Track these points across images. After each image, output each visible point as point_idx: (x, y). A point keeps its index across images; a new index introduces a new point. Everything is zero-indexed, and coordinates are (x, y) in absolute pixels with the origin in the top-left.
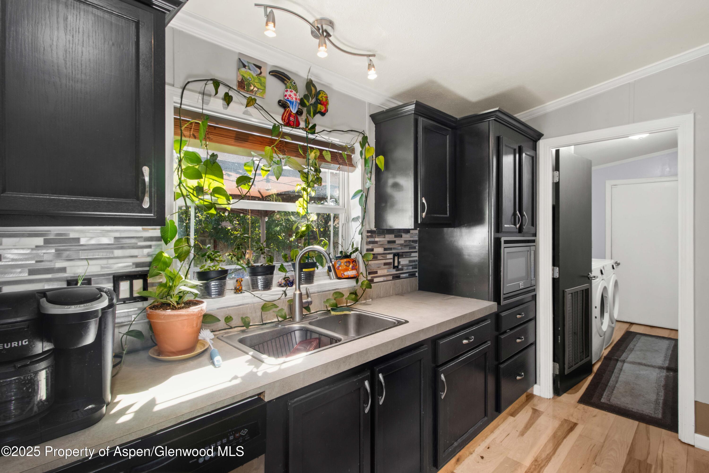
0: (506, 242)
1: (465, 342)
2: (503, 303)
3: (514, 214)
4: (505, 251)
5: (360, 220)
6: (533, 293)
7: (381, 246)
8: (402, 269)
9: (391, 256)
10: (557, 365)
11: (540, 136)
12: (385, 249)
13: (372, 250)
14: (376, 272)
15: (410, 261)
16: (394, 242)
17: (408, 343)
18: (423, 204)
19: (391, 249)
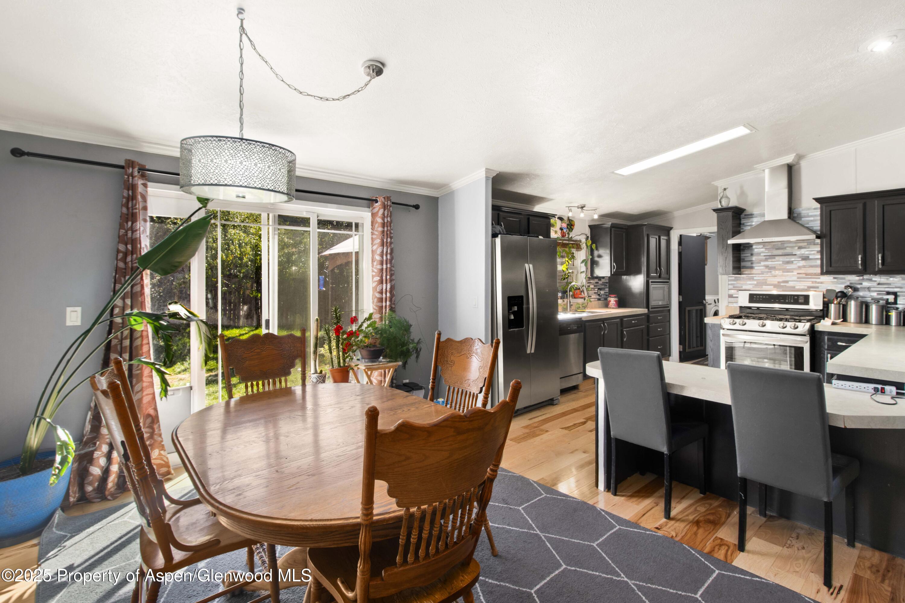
0: (652, 282)
1: (633, 322)
2: (650, 310)
3: (657, 269)
4: (652, 286)
5: (585, 272)
6: (669, 308)
7: (593, 284)
8: (601, 296)
9: (597, 289)
10: (681, 346)
11: (671, 228)
12: (595, 286)
13: (589, 286)
14: (591, 297)
15: (605, 293)
16: (598, 283)
17: (613, 316)
18: (614, 266)
19: (596, 286)
